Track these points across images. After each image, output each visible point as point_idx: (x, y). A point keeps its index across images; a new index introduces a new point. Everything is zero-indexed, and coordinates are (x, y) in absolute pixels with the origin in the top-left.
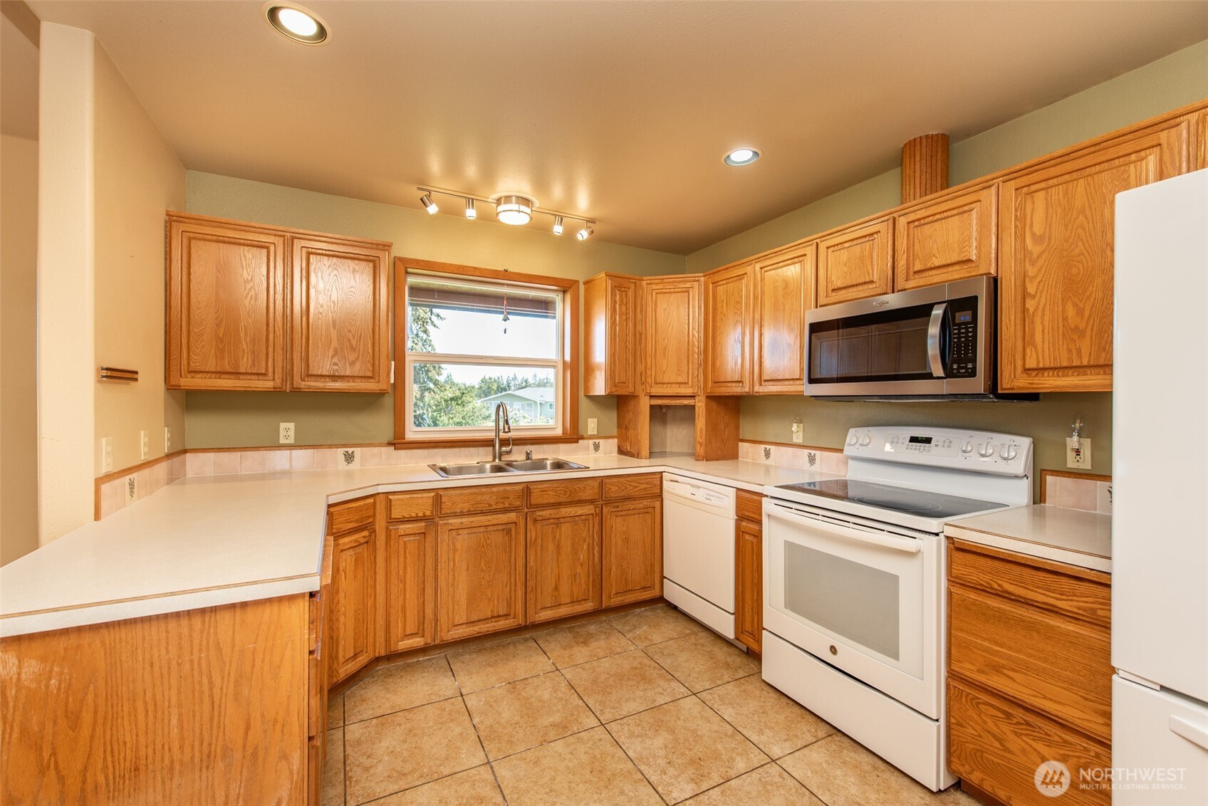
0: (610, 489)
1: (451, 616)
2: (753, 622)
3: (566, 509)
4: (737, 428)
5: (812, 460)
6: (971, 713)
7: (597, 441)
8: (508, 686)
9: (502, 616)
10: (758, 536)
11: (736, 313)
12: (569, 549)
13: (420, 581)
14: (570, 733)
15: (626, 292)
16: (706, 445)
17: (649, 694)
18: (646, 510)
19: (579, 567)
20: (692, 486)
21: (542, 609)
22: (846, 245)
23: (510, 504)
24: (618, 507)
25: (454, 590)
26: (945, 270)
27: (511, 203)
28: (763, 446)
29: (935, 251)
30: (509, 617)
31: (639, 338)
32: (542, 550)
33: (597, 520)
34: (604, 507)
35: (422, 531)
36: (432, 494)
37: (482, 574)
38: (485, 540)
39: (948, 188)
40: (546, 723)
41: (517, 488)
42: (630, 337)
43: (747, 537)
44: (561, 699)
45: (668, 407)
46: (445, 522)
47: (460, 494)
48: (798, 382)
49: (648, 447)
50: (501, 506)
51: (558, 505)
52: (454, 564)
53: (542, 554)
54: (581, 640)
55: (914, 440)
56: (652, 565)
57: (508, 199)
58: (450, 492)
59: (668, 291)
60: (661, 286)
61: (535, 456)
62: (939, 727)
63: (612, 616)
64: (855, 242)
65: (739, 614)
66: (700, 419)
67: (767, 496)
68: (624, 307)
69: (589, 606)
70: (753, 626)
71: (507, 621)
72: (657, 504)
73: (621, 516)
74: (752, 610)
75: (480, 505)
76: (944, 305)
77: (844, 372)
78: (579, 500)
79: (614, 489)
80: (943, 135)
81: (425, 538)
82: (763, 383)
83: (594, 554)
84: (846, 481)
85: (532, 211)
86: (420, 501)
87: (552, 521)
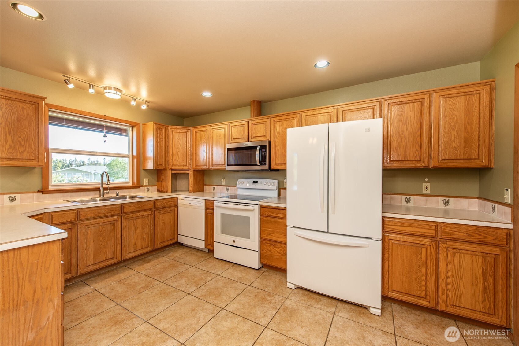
0: (158, 204)
1: (85, 263)
2: (211, 241)
3: (139, 213)
4: (204, 180)
5: (228, 190)
6: (265, 247)
7: (148, 187)
8: (118, 282)
9: (111, 259)
10: (213, 214)
11: (204, 142)
12: (141, 228)
13: (69, 249)
14: (150, 288)
15: (162, 130)
16: (193, 187)
17: (177, 270)
18: (171, 211)
19: (145, 235)
20: (189, 200)
21: (129, 253)
22: (237, 126)
23: (114, 213)
24: (161, 211)
25: (87, 251)
26: (260, 137)
27: (112, 90)
28: (212, 187)
29: (258, 132)
30: (114, 259)
31: (167, 148)
32: (129, 230)
33: (152, 216)
34: (155, 211)
35: (70, 228)
36: (75, 211)
37: (101, 243)
38: (103, 229)
39: (261, 116)
40: (139, 288)
41: (117, 206)
42: (164, 147)
43: (209, 214)
44: (143, 280)
45: (178, 174)
46: (82, 223)
47: (90, 210)
48: (224, 166)
49: (171, 188)
50: (110, 214)
51: (136, 212)
52: (87, 240)
53: (129, 232)
54: (147, 262)
55: (254, 182)
56: (174, 231)
57: (110, 88)
58: (84, 210)
59: (179, 132)
60: (176, 130)
61: (120, 195)
62: (258, 253)
63: (158, 252)
64: (239, 126)
65: (206, 240)
66: (191, 178)
67: (215, 201)
68: (161, 136)
69: (149, 249)
70: (211, 242)
71: (113, 261)
72: (176, 209)
73: (162, 214)
74: (211, 237)
75: (100, 214)
76: (260, 147)
77: (236, 163)
78: (145, 209)
79: (159, 204)
80: (260, 101)
81: (71, 230)
82: (213, 166)
83: (151, 229)
84: (237, 195)
85: (122, 94)
86: (69, 214)
87: (133, 218)
